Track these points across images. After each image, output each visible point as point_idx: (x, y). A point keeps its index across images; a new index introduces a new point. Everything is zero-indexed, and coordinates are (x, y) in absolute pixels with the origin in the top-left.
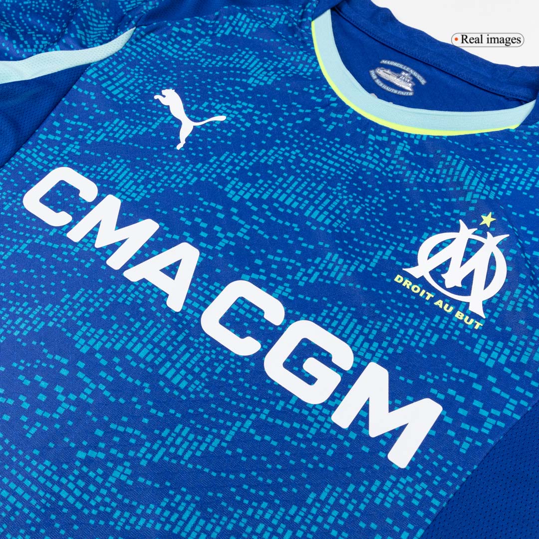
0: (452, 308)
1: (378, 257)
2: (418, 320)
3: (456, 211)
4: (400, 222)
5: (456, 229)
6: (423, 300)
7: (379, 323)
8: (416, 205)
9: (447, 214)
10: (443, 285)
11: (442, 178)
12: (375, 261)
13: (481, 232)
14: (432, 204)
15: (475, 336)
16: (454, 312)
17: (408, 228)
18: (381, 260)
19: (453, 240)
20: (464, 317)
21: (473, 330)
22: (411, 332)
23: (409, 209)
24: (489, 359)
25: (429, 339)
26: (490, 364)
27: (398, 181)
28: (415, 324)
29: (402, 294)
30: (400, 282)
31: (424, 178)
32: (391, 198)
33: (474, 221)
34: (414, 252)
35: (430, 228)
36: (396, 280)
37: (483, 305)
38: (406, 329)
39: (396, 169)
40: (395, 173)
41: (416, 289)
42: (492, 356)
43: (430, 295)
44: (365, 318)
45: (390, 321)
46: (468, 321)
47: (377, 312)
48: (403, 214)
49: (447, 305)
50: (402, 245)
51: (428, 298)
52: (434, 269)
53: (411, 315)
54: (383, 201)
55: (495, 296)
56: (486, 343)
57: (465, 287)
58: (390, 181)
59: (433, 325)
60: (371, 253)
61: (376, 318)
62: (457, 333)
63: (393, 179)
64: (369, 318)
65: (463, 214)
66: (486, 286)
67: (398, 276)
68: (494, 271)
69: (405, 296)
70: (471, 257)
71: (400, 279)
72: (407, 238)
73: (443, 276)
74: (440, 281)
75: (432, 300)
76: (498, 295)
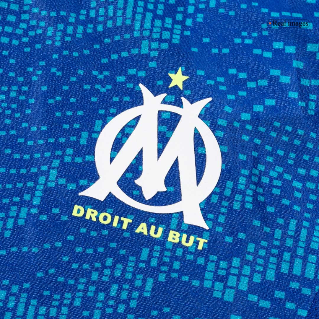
0: (160, 230)
1: (41, 187)
2: (120, 266)
3: (132, 72)
4: (58, 114)
5: (138, 100)
6: (119, 230)
7: (68, 295)
8: (73, 79)
9: (120, 79)
10: (140, 198)
11: (101, 23)
12: (39, 194)
13: (172, 98)
14: (95, 73)
15: (201, 261)
16: (166, 234)
17: (71, 121)
18: (47, 190)
19: (137, 119)
20: (181, 237)
21: (197, 253)
22: (114, 290)
23: (65, 88)
24: (227, 290)
25: (141, 289)
26: (229, 296)
27: (38, 46)
28: (118, 273)
29: (88, 232)
30: (81, 214)
31: (75, 31)
32: (35, 78)
33: (160, 83)
34: (88, 158)
35: (102, 112)
36: (75, 213)
37: (202, 209)
38: (106, 289)
39: (30, 28)
40: (31, 33)
41: (105, 218)
42: (229, 284)
43: (127, 221)
44: (47, 293)
45: (81, 287)
46: (187, 241)
47: (61, 279)
48: (59, 98)
49: (153, 228)
50: (70, 151)
51: (125, 227)
52: (123, 176)
53: (109, 262)
54: (25, 88)
55: (213, 193)
56: (217, 267)
57: (172, 189)
58: (27, 50)
59: (142, 265)
60: (30, 184)
61: (61, 289)
62: (176, 265)
63: (31, 44)
64: (52, 293)
65: (142, 74)
66: (199, 179)
67: (76, 207)
68: (204, 155)
69: (93, 234)
70: (168, 139)
71: (79, 211)
72: (73, 138)
73: (138, 182)
74: (136, 193)
75: (132, 226)
76: (218, 190)
